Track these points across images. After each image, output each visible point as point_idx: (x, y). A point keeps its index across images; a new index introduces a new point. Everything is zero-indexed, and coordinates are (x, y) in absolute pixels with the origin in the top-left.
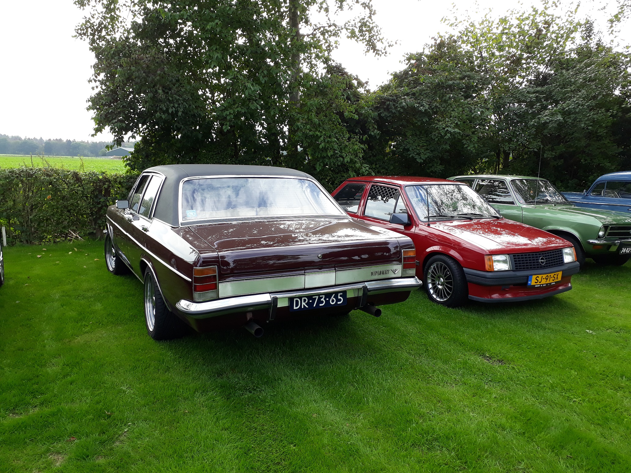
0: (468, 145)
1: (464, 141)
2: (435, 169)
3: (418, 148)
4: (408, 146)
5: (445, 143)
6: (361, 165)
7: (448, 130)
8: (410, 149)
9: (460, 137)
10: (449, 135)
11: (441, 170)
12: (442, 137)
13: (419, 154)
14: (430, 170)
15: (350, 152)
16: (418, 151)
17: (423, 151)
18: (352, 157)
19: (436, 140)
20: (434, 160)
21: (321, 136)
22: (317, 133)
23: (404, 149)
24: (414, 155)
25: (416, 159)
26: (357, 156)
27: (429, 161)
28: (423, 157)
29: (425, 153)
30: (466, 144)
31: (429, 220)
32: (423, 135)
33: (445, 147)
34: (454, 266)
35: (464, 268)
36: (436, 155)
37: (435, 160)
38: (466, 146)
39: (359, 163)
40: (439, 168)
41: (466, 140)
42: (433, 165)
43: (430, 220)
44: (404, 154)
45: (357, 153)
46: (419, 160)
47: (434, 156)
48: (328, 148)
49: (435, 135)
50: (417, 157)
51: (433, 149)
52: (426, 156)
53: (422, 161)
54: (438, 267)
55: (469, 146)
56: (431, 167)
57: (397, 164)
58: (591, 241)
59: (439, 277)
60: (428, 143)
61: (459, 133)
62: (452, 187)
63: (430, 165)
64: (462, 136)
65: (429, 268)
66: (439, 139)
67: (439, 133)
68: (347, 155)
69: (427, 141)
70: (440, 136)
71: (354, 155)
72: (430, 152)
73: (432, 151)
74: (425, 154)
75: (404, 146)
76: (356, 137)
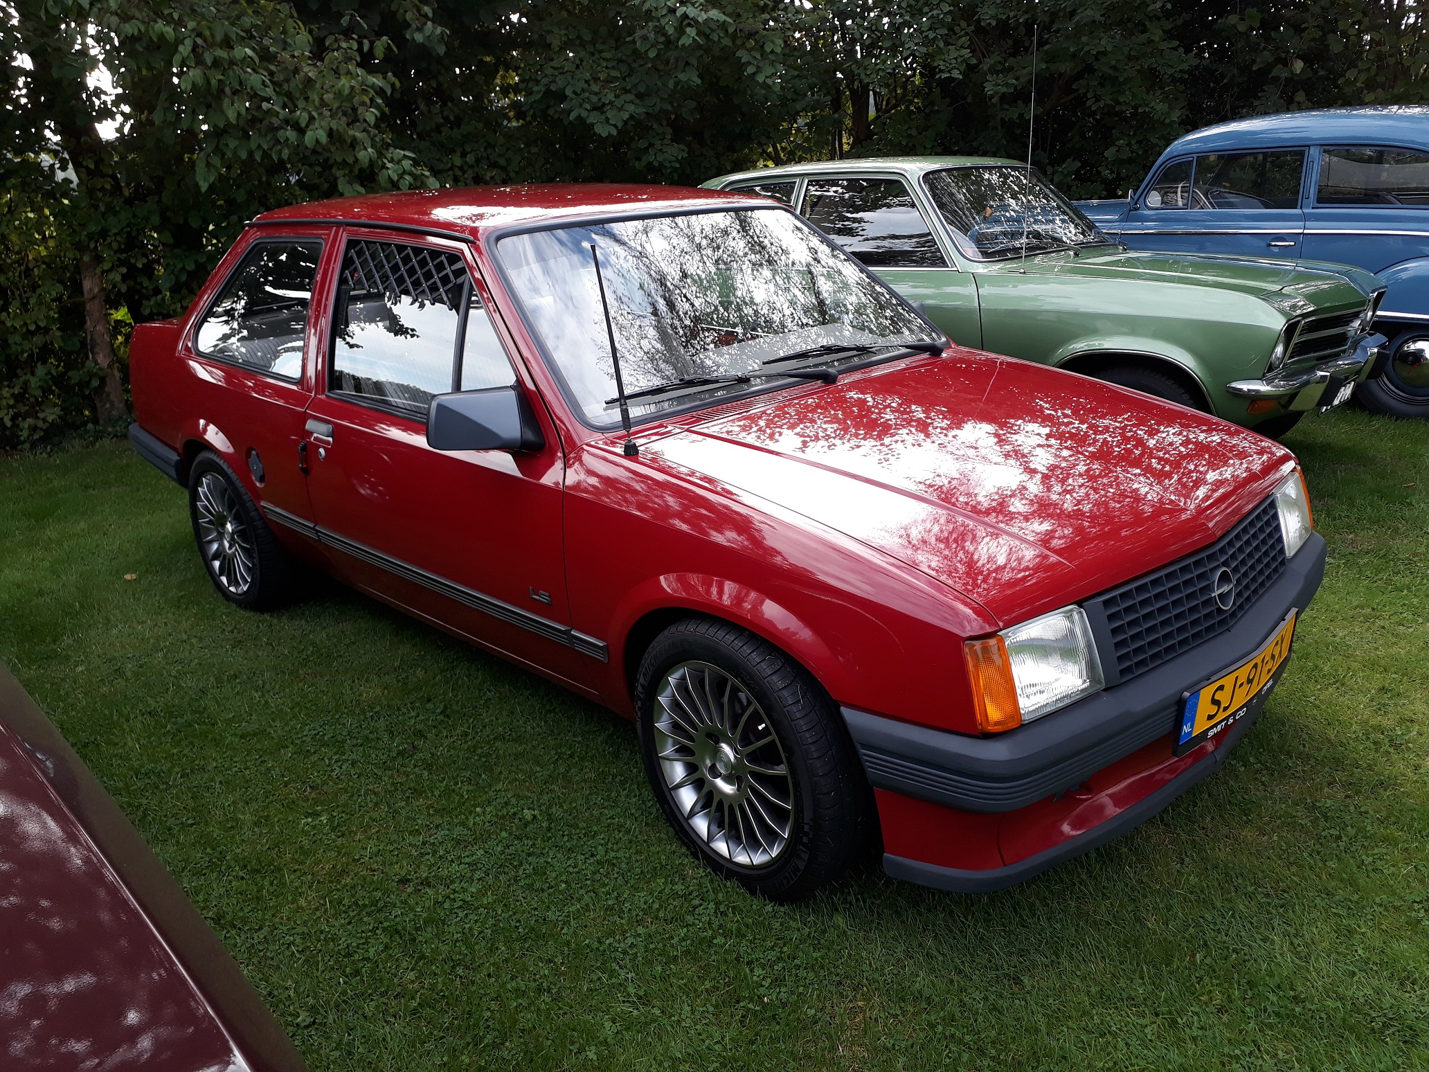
0: (758, 67)
1: (743, 55)
2: (660, 159)
3: (595, 88)
4: (561, 81)
5: (681, 64)
6: (381, 155)
7: (685, 16)
8: (568, 92)
9: (727, 42)
10: (691, 31)
11: (678, 161)
12: (669, 43)
13: (599, 108)
14: (644, 163)
15: (323, 104)
16: (595, 99)
17: (611, 97)
18: (334, 124)
19: (652, 54)
20: (651, 128)
21: (179, 41)
22: (160, 26)
23: (548, 94)
24: (584, 114)
25: (593, 125)
26: (356, 120)
27: (636, 128)
28: (617, 118)
29: (618, 103)
30: (749, 63)
31: (625, 413)
32: (603, 43)
33: (683, 77)
34: (788, 697)
35: (843, 710)
36: (657, 108)
37: (655, 126)
38: (750, 70)
39: (368, 144)
40: (671, 153)
41: (749, 50)
42: (651, 145)
43: (636, 411)
44: (551, 112)
45: (354, 109)
46: (603, 130)
47: (650, 111)
48: (221, 91)
49: (645, 38)
50: (593, 118)
51: (642, 89)
52: (626, 116)
53: (614, 132)
54: (702, 682)
55: (759, 70)
56: (646, 150)
57: (534, 150)
58: (1245, 386)
59: (715, 738)
60: (624, 68)
61: (723, 26)
62: (722, 220)
63: (642, 144)
64: (734, 37)
65: (657, 683)
66: (659, 50)
67: (660, 31)
68: (312, 118)
69: (620, 61)
70: (662, 39)
71: (345, 114)
72: (637, 101)
73: (640, 96)
74: (621, 109)
75: (545, 81)
76: (344, 45)
